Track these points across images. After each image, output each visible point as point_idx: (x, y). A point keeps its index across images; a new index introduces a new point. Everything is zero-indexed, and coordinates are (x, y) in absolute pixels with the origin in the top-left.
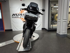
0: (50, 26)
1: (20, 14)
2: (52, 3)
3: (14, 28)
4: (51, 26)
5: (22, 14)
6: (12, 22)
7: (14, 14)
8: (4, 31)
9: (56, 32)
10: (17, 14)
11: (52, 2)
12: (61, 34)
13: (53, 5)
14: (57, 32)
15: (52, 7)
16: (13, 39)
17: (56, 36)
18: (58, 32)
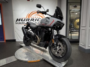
1: (27, 19)
3: (17, 38)
5: (29, 19)
6: (15, 29)
7: (19, 19)
8: (5, 41)
10: (22, 19)
11: (71, 4)
12: (87, 48)
13: (73, 6)
14: (80, 45)
15: (70, 10)
16: (14, 56)
17: (79, 50)
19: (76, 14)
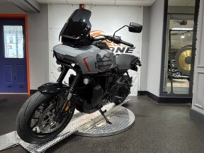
0: (166, 85)
2: (171, 18)
4: (169, 85)
6: (51, 69)
9: (191, 106)
11: (173, 16)
13: (178, 22)
14: (193, 108)
15: (171, 31)
18: (195, 106)
19: (183, 37)
